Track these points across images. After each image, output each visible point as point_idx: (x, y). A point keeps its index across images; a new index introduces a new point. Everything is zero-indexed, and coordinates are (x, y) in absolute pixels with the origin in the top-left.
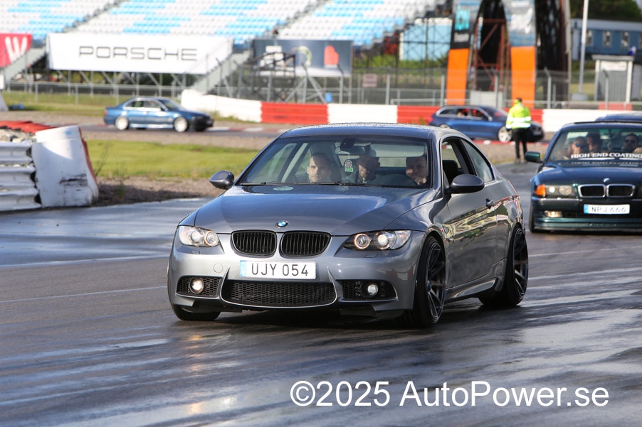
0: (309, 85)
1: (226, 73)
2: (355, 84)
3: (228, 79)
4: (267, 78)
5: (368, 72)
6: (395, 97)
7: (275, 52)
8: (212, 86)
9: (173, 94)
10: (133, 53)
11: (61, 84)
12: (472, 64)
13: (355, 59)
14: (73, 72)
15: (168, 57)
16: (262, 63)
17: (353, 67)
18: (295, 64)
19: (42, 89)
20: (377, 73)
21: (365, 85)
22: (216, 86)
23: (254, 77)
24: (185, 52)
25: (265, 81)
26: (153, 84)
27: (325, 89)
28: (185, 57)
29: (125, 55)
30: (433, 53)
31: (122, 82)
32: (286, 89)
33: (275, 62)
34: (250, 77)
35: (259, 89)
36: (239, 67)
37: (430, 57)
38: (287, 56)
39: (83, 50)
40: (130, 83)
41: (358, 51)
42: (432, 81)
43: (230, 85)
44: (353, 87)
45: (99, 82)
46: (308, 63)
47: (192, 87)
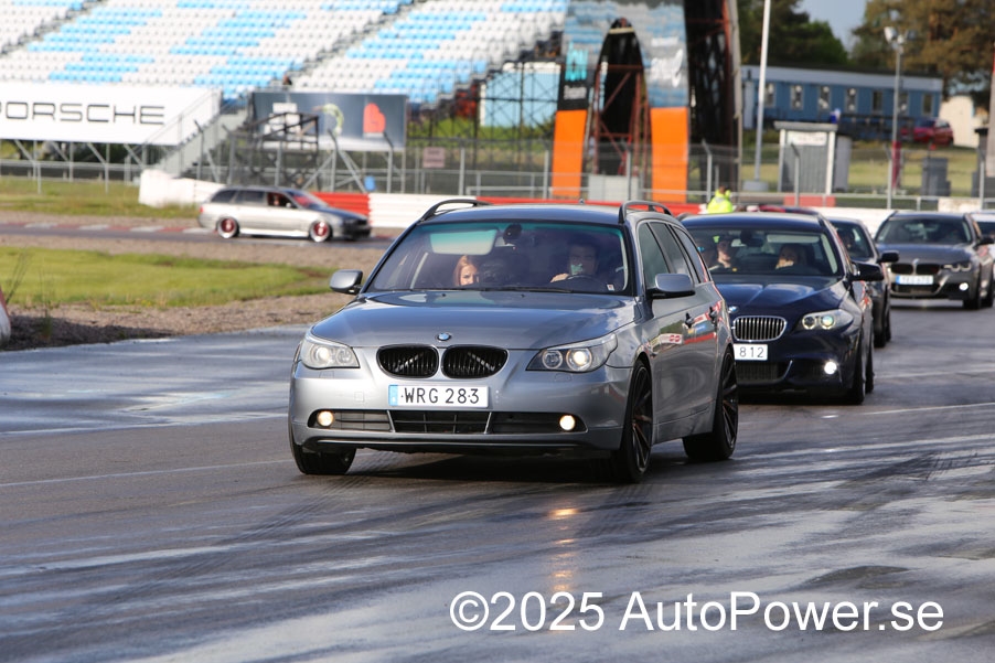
0: (340, 164)
1: (210, 144)
2: (411, 163)
3: (213, 153)
4: (274, 152)
5: (430, 145)
6: (474, 184)
7: (287, 111)
8: (187, 165)
9: (127, 176)
10: (63, 112)
12: (591, 134)
13: (411, 124)
15: (120, 118)
16: (267, 130)
17: (408, 137)
18: (317, 132)
20: (444, 146)
21: (426, 165)
22: (195, 165)
23: (254, 151)
24: (145, 111)
25: (271, 156)
26: (97, 161)
27: (363, 170)
28: (145, 119)
29: (52, 114)
30: (531, 116)
31: (46, 157)
32: (303, 170)
34: (247, 151)
35: (262, 171)
36: (230, 135)
37: (527, 122)
38: (305, 118)
40: (59, 159)
41: (416, 112)
42: (529, 159)
43: (218, 162)
44: (407, 167)
45: (12, 158)
46: (338, 129)
47: (155, 167)
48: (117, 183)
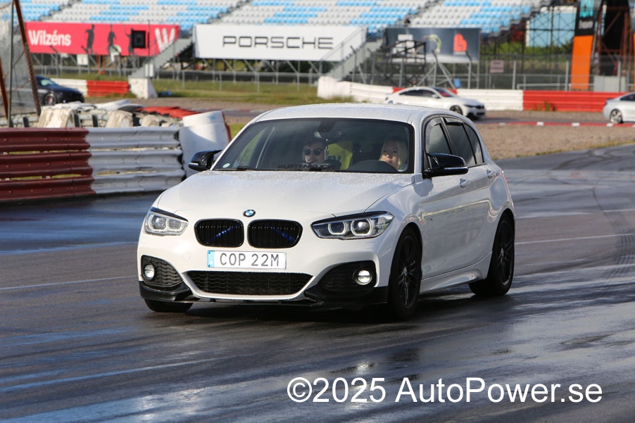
0: (439, 71)
1: (360, 60)
2: (483, 69)
3: (362, 65)
4: (399, 64)
5: (495, 59)
6: (522, 82)
7: (406, 39)
8: (347, 73)
9: (310, 81)
10: (272, 42)
11: (206, 72)
12: (596, 50)
13: (483, 46)
14: (218, 60)
15: (306, 46)
16: (394, 51)
17: (481, 54)
18: (425, 52)
19: (189, 77)
20: (503, 59)
21: (492, 71)
22: (351, 73)
23: (387, 64)
24: (321, 41)
25: (397, 67)
26: (293, 71)
27: (454, 75)
28: (321, 46)
29: (266, 44)
30: (558, 39)
31: (263, 69)
32: (417, 75)
33: (406, 50)
34: (382, 64)
35: (392, 76)
36: (372, 54)
37: (556, 43)
38: (418, 44)
39: (227, 40)
40: (270, 70)
41: (486, 38)
42: (557, 66)
43: (364, 72)
44: (481, 73)
45: (242, 70)
46: (438, 50)
47: (328, 74)
48: (305, 85)
